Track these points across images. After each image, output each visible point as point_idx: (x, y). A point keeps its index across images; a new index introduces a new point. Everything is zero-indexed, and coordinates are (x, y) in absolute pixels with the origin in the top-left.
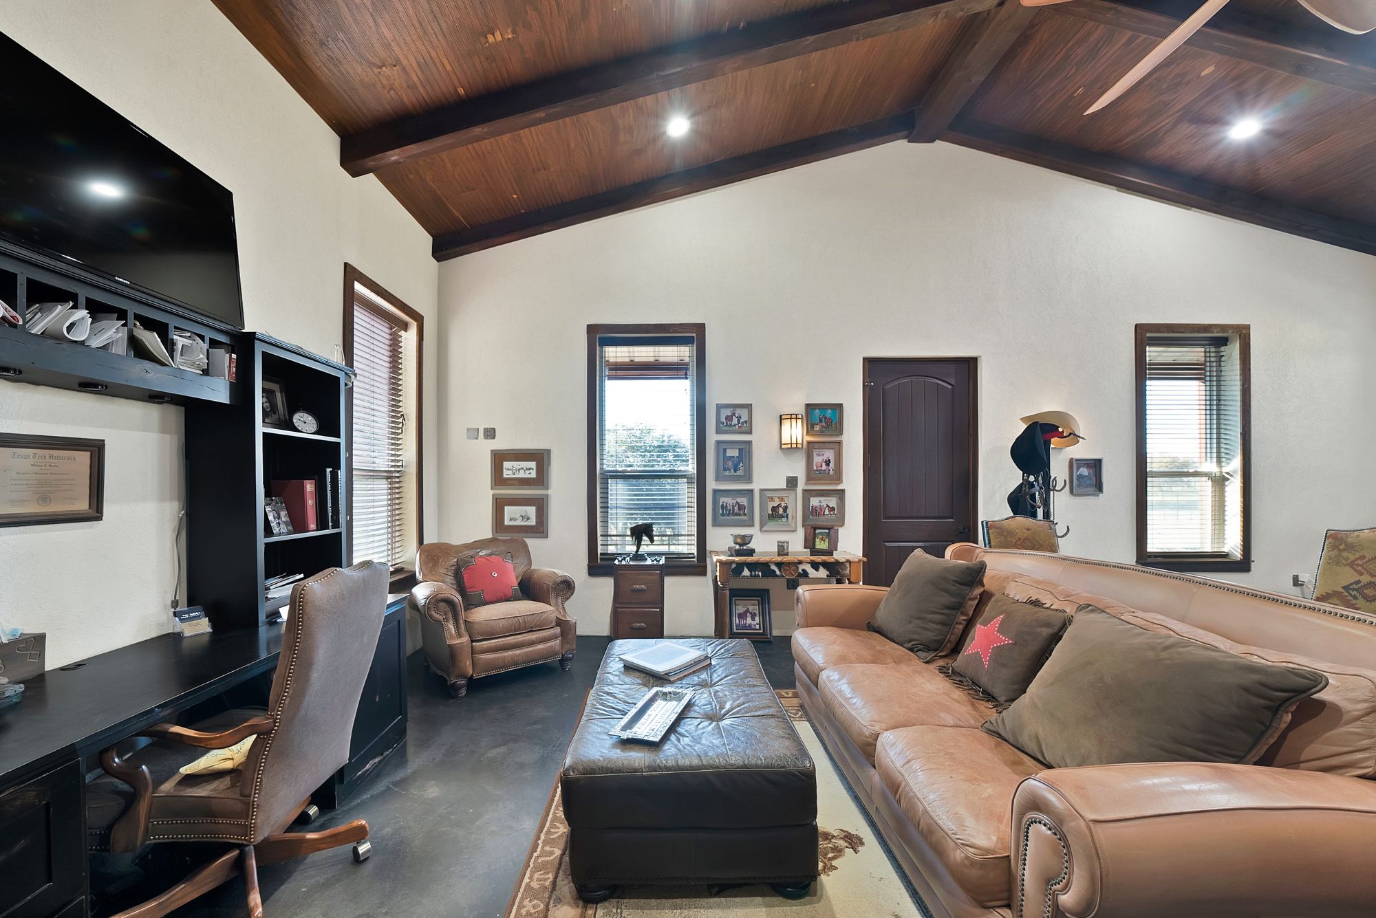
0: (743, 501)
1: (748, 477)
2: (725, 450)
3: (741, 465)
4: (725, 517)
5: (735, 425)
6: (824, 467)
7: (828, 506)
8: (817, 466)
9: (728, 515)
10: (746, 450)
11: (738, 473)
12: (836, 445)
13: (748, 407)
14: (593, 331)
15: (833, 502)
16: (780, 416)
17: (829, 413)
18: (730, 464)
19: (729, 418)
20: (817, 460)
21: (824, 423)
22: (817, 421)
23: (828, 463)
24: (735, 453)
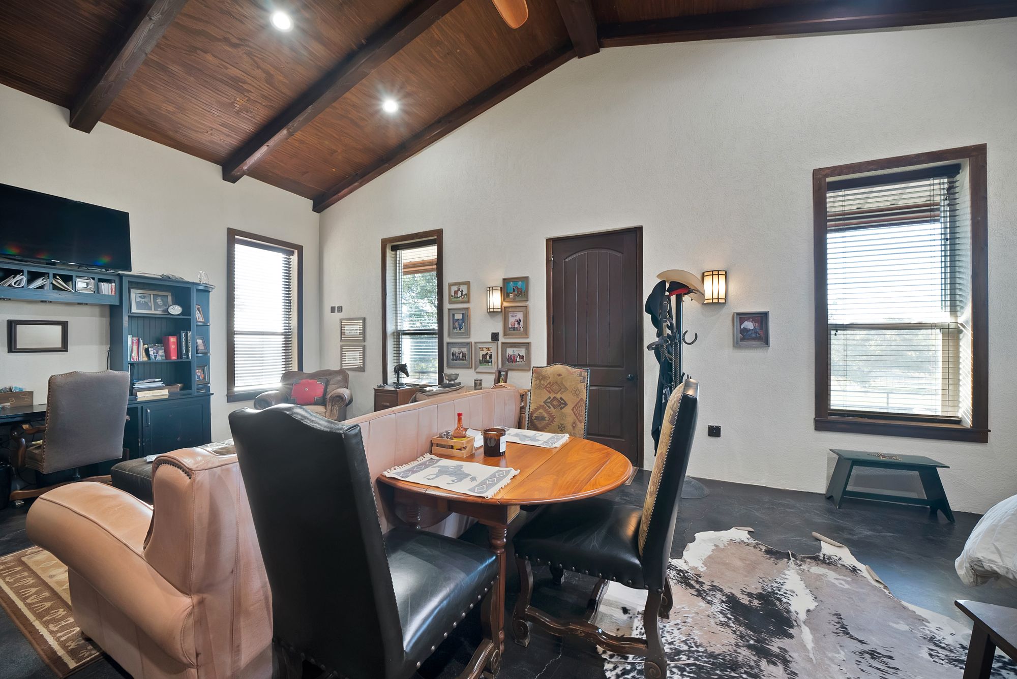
0: (465, 350)
2: (453, 315)
3: (463, 325)
4: (455, 362)
5: (459, 297)
6: (516, 326)
7: (519, 355)
8: (511, 325)
9: (456, 360)
11: (462, 330)
12: (523, 309)
13: (468, 284)
14: (384, 243)
15: (522, 352)
16: (487, 289)
17: (519, 284)
18: (457, 324)
19: (456, 292)
20: (512, 320)
21: (516, 293)
22: (512, 291)
23: (519, 323)
24: (460, 317)
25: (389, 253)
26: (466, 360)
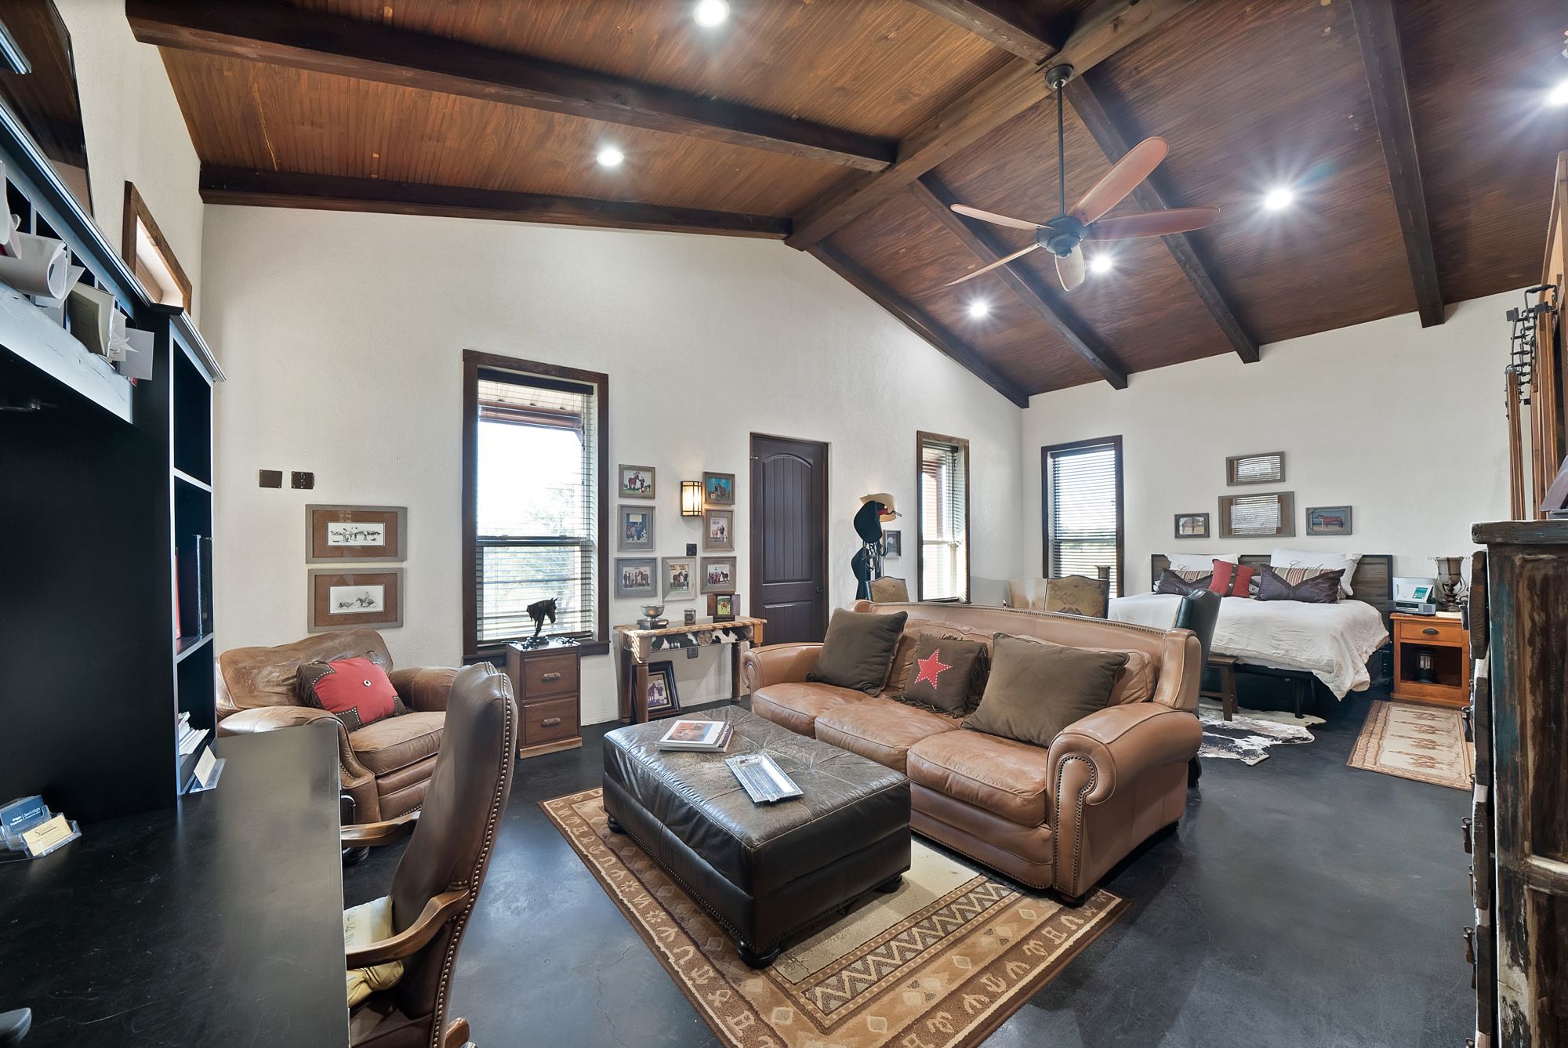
0: (646, 570)
1: (650, 545)
2: (628, 516)
3: (645, 531)
4: (629, 589)
5: (638, 489)
6: (719, 535)
7: (722, 573)
8: (713, 534)
9: (631, 586)
10: (648, 514)
11: (642, 540)
12: (729, 515)
13: (652, 470)
16: (682, 483)
17: (723, 482)
18: (633, 530)
19: (632, 481)
20: (714, 528)
21: (719, 492)
22: (713, 490)
23: (722, 532)
24: (638, 519)
26: (648, 585)
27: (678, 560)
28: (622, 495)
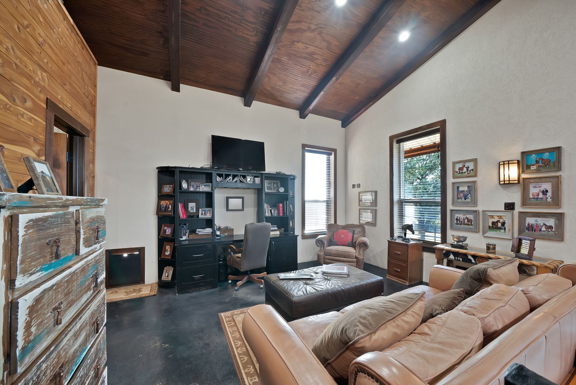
0: (471, 217)
1: (475, 203)
2: (458, 187)
3: (469, 195)
5: (465, 172)
6: (541, 196)
7: (544, 224)
8: (533, 195)
11: (467, 200)
12: (554, 179)
13: (475, 161)
14: (391, 138)
15: (551, 222)
16: (499, 163)
17: (547, 155)
18: (462, 195)
19: (461, 168)
20: (534, 191)
21: (540, 164)
22: (534, 162)
23: (545, 193)
24: (465, 189)
25: (395, 145)
26: (472, 225)
27: (495, 213)
28: (454, 177)
